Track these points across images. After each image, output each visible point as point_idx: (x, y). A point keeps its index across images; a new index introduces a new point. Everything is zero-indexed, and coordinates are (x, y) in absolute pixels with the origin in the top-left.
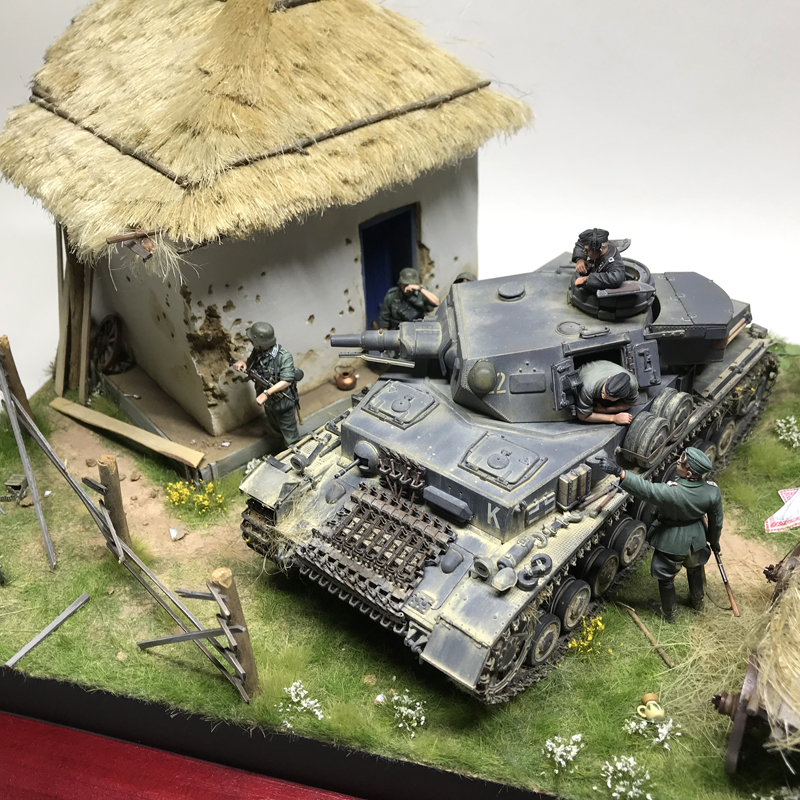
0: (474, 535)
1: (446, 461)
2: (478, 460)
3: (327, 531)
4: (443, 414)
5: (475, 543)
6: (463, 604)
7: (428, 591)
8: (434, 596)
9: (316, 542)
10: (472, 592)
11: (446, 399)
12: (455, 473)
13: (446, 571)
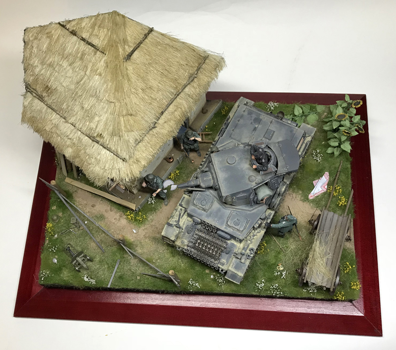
0: (232, 242)
1: (222, 224)
2: (231, 224)
3: (190, 244)
4: (216, 205)
5: (233, 244)
6: (234, 266)
7: (223, 260)
8: (225, 261)
9: (189, 248)
10: (236, 262)
11: (217, 198)
12: (225, 228)
13: (227, 254)
